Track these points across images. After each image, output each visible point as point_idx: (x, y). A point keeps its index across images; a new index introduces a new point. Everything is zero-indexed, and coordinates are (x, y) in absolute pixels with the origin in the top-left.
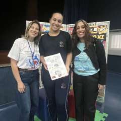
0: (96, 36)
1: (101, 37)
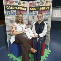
0: (45, 8)
1: (48, 8)
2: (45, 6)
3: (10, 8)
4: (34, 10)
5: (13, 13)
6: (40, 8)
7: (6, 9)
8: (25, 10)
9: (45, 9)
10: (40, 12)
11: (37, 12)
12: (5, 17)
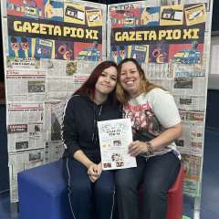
0: (179, 32)
1: (192, 34)
2: (181, 23)
3: (30, 31)
4: (132, 39)
5: (39, 52)
6: (160, 32)
7: (9, 34)
8: (93, 41)
9: (179, 37)
10: (158, 50)
11: (146, 48)
12: (6, 69)
